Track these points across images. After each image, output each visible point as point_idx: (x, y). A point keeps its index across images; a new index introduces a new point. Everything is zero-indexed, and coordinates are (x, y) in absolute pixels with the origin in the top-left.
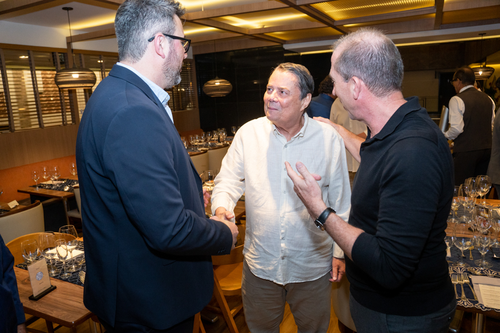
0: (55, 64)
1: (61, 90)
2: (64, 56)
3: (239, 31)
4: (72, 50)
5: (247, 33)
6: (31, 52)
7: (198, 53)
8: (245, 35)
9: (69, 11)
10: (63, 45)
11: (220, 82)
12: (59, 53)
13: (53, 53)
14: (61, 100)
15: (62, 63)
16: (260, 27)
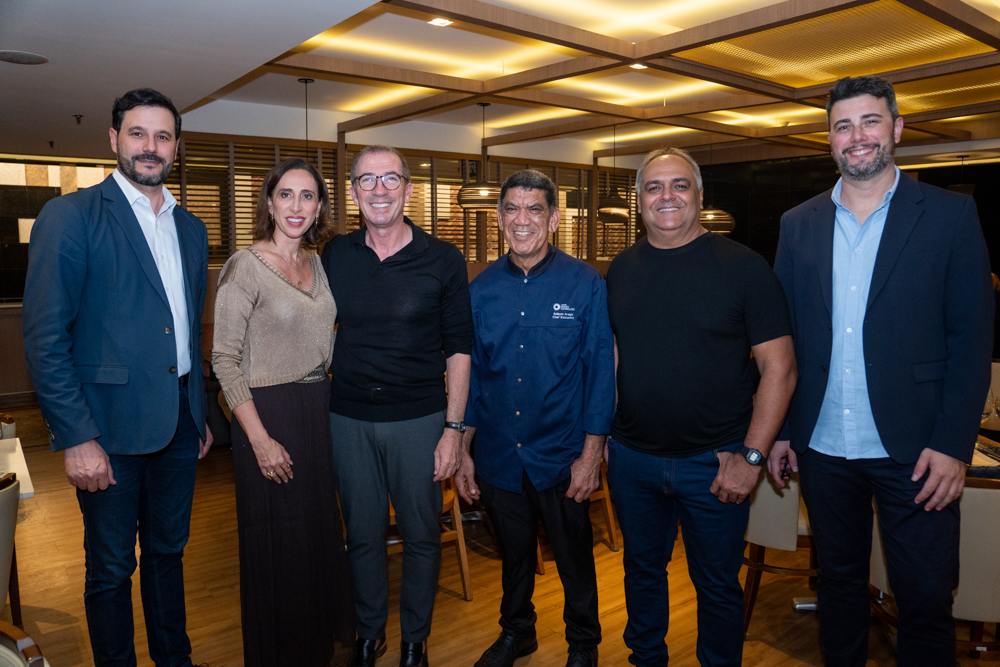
0: (463, 176)
1: (466, 212)
2: (477, 166)
3: (737, 133)
4: (488, 156)
5: (753, 135)
6: (434, 159)
8: (751, 138)
9: (486, 108)
10: (476, 150)
11: (715, 214)
12: (470, 161)
13: (462, 160)
14: (464, 226)
15: (472, 175)
16: (780, 125)
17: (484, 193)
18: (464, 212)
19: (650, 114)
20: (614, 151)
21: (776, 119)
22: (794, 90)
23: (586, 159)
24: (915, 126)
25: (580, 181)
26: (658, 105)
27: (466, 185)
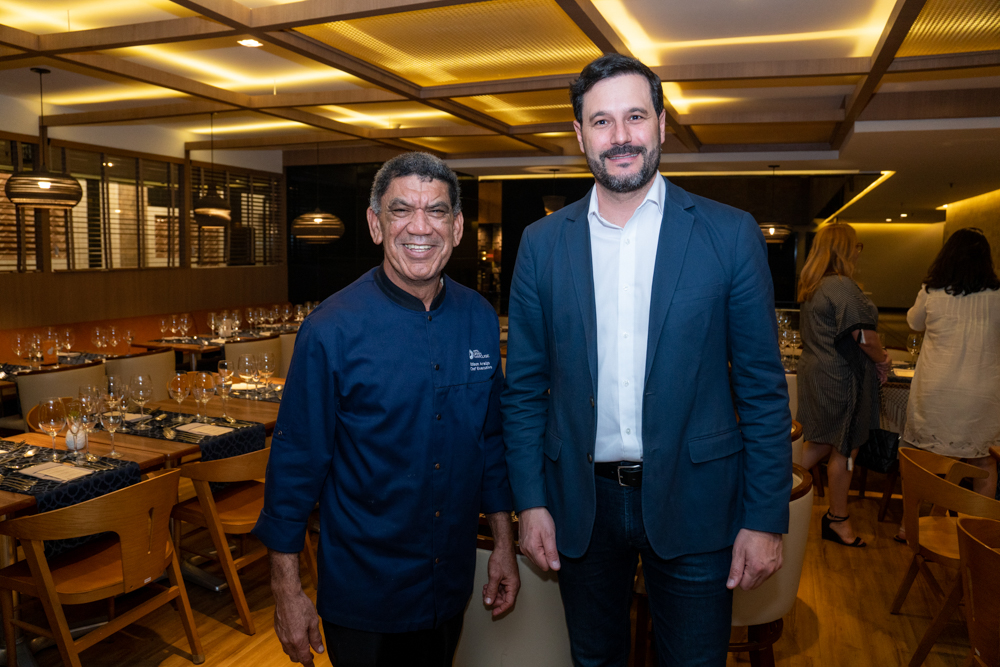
0: (14, 162)
1: (19, 207)
2: (33, 151)
3: (349, 132)
4: (49, 140)
5: (366, 135)
7: (292, 163)
8: (363, 138)
9: (43, 75)
10: (32, 130)
11: (321, 219)
12: (23, 143)
13: (12, 142)
14: (18, 226)
15: (26, 161)
16: (392, 127)
17: (44, 184)
18: (17, 210)
19: (257, 103)
20: (211, 143)
21: (390, 120)
22: (419, 88)
23: (176, 151)
24: (523, 137)
25: (169, 176)
26: (267, 93)
27: (16, 173)
